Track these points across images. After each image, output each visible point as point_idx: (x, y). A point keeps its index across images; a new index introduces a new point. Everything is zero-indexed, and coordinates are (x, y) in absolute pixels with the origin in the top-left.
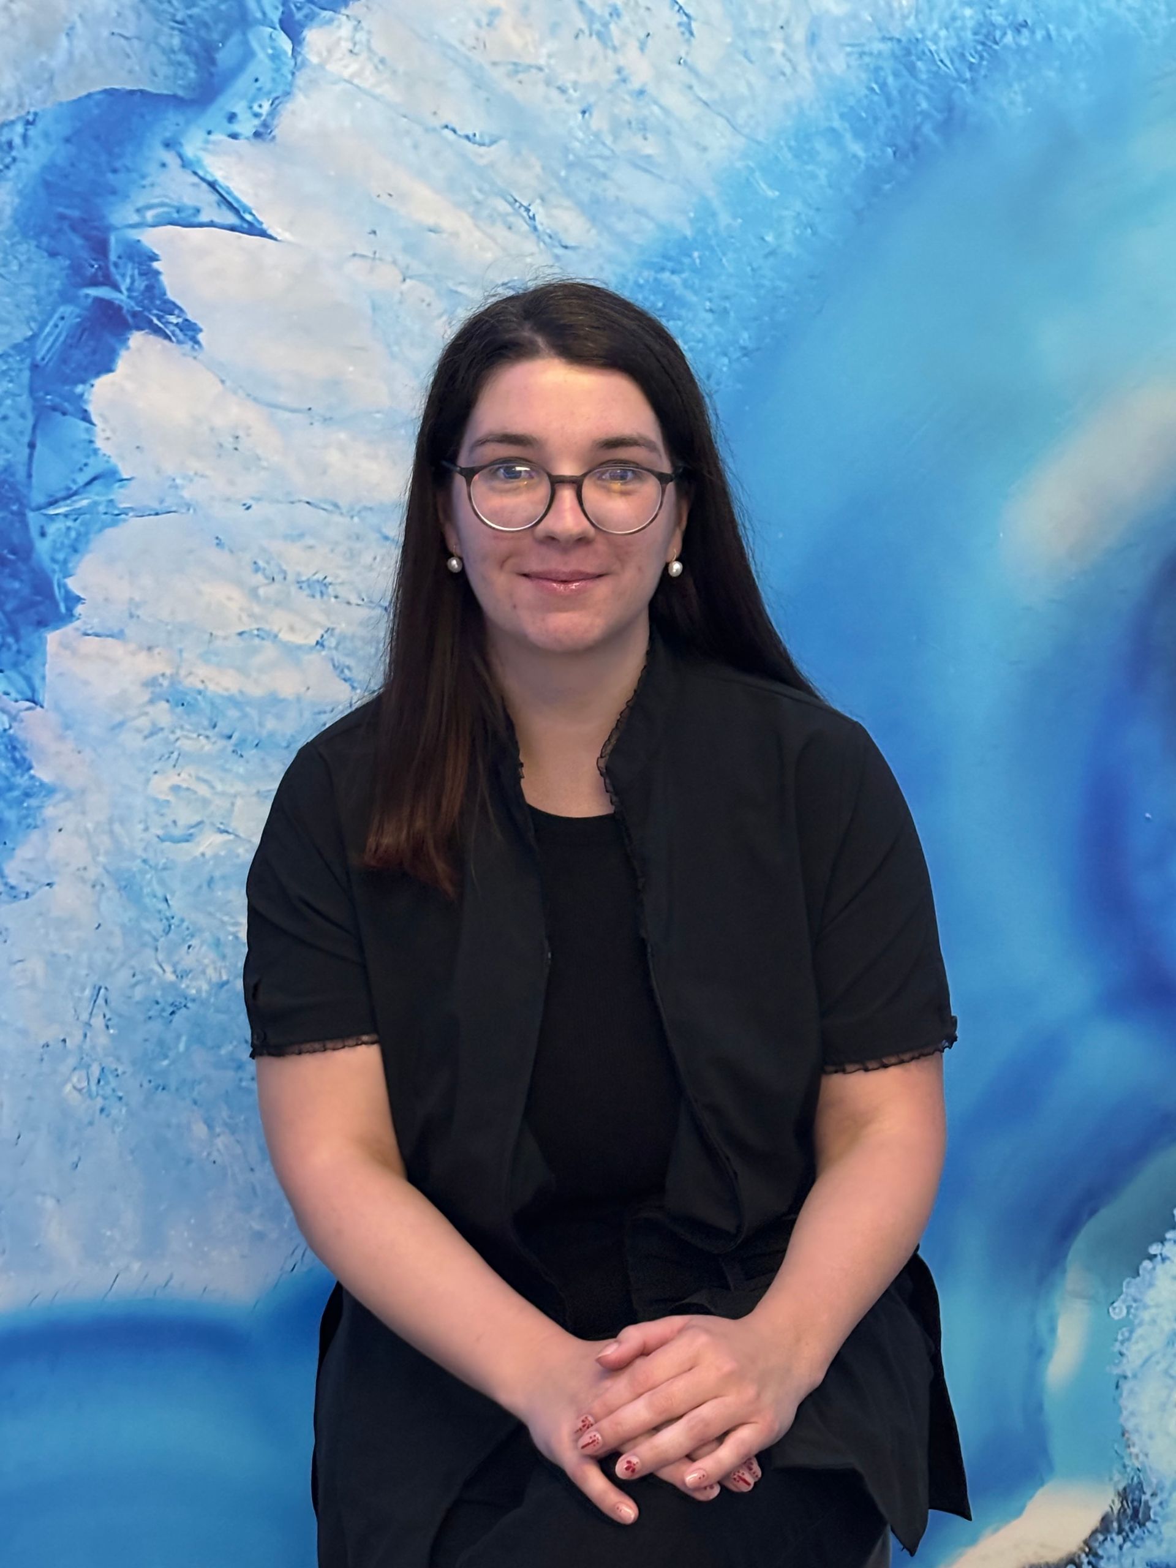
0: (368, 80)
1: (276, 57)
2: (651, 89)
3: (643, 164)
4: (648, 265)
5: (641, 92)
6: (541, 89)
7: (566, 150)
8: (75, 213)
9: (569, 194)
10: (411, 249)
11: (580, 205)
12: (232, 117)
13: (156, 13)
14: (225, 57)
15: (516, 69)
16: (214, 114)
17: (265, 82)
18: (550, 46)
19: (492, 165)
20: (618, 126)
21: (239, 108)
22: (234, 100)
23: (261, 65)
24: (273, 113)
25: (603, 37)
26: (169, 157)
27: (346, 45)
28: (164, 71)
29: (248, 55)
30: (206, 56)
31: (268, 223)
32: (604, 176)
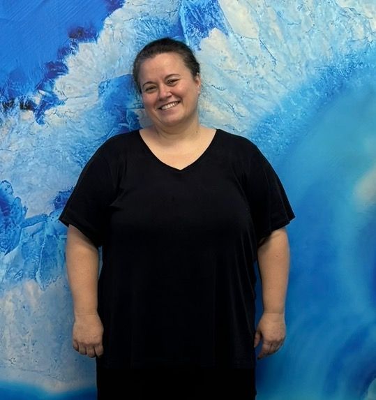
2: (265, 77)
3: (262, 96)
4: (262, 121)
5: (262, 78)
6: (237, 76)
7: (243, 92)
8: (118, 105)
9: (243, 103)
11: (246, 106)
15: (231, 72)
18: (240, 66)
19: (224, 95)
20: (256, 86)
25: (253, 64)
32: (252, 99)
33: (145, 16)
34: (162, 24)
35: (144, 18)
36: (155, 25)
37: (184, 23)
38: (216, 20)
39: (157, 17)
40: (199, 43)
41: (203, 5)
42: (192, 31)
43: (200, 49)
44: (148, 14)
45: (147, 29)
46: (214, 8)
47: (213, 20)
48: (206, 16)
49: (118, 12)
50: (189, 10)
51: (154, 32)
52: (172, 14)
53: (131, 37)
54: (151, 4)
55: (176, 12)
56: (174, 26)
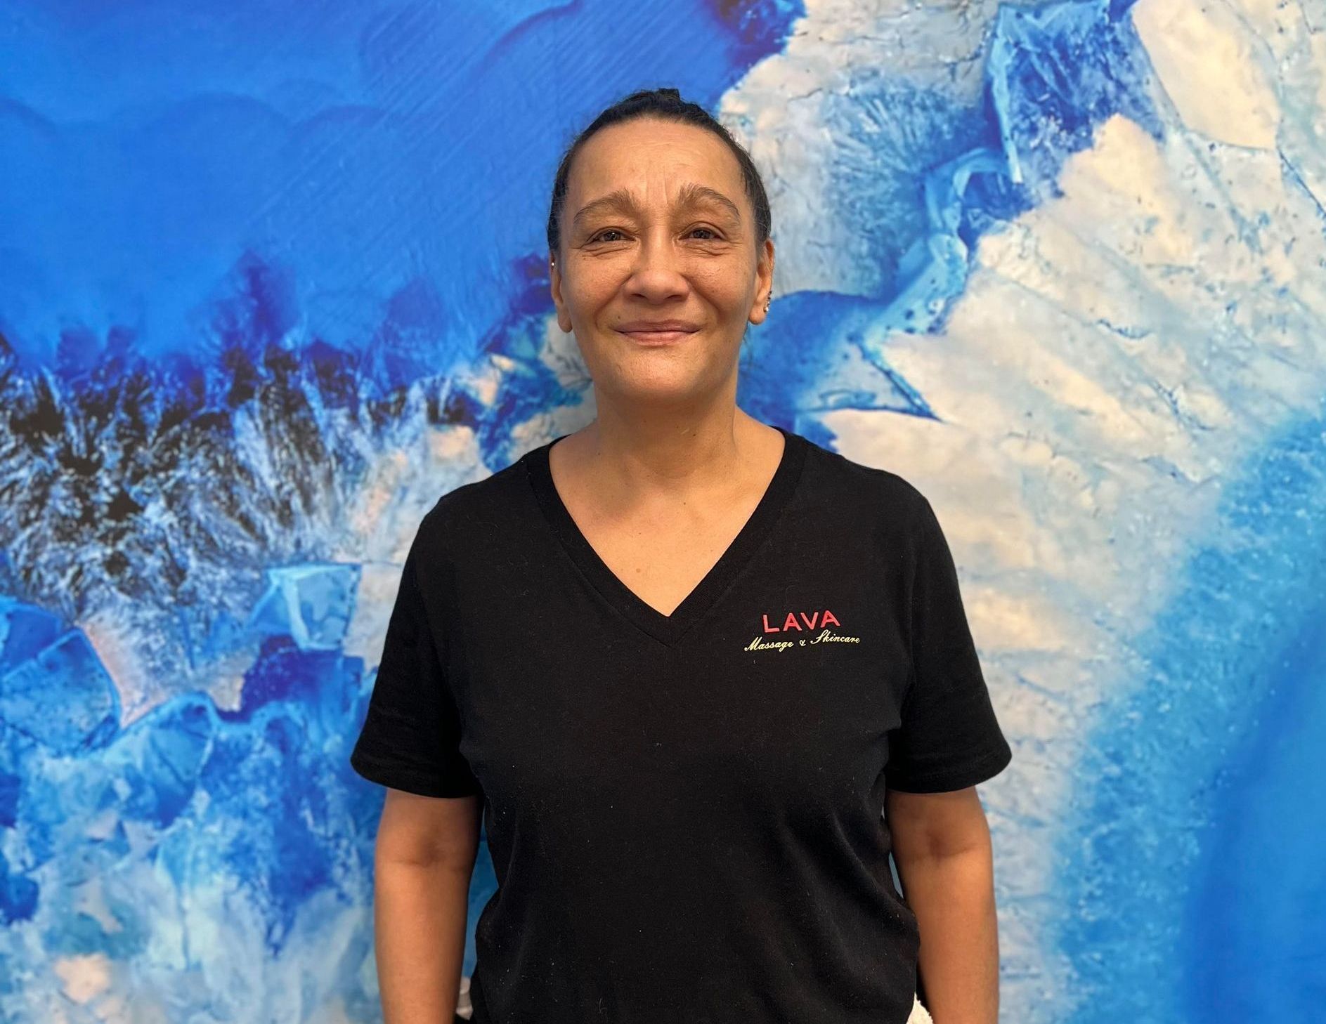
0: (1034, 281)
1: (953, 261)
2: (1293, 288)
3: (1280, 355)
4: (1278, 444)
5: (1283, 291)
6: (1191, 288)
7: (1210, 342)
8: (767, 399)
9: (1210, 381)
10: (1062, 429)
11: (1219, 392)
12: (910, 314)
13: (849, 224)
14: (908, 261)
15: (1170, 270)
16: (894, 311)
17: (942, 283)
18: (1204, 249)
19: (1141, 355)
20: (1259, 322)
21: (917, 306)
22: (912, 300)
23: (938, 269)
24: (947, 310)
25: (1251, 241)
26: (853, 350)
27: (1016, 251)
28: (852, 274)
29: (928, 259)
30: (889, 260)
31: (935, 406)
32: (1244, 365)
33: (864, 80)
34: (924, 108)
35: (859, 89)
36: (899, 111)
37: (1004, 102)
38: (1121, 86)
39: (906, 84)
40: (1057, 170)
41: (1077, 30)
42: (1033, 130)
43: (1059, 194)
44: (875, 73)
45: (870, 127)
46: (1115, 41)
47: (1111, 87)
48: (1086, 72)
49: (766, 70)
50: (1023, 54)
51: (895, 134)
52: (961, 68)
53: (816, 157)
54: (886, 36)
55: (978, 64)
56: (968, 113)
